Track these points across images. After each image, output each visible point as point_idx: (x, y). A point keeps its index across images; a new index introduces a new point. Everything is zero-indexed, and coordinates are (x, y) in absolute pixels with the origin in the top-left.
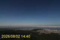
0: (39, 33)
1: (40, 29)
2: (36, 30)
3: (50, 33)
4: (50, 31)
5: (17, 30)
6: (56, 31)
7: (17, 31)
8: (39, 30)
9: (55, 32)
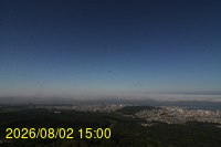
0: (145, 121)
1: (149, 108)
2: (132, 109)
3: (183, 121)
4: (182, 114)
5: (61, 111)
6: (205, 115)
7: (64, 113)
8: (145, 112)
9: (204, 117)
